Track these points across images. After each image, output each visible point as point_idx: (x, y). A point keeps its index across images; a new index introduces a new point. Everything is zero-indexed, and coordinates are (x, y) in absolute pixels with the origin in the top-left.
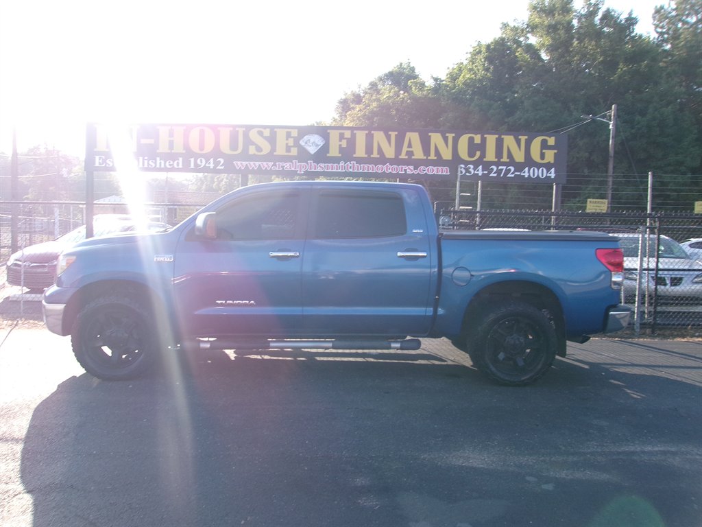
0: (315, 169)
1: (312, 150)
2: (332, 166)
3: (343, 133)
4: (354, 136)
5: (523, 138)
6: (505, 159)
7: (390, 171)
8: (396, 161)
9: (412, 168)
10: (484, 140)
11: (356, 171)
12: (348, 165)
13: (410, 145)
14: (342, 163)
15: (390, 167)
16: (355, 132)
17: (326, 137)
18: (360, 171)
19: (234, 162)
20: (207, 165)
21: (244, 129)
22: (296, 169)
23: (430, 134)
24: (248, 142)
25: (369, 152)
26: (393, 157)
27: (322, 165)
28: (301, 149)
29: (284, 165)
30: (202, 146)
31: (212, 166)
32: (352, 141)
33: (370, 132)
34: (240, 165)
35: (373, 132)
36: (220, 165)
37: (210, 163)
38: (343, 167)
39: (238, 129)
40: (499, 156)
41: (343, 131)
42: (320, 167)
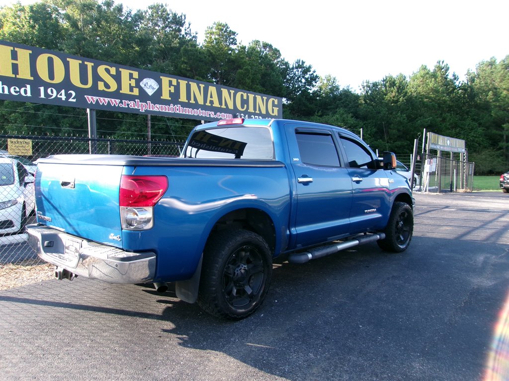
0: (153, 109)
1: (150, 92)
2: (165, 107)
3: (171, 81)
4: (178, 83)
5: (265, 98)
6: (257, 112)
7: (202, 114)
8: (204, 107)
9: (213, 113)
10: (248, 97)
11: (181, 113)
12: (175, 108)
13: (211, 97)
14: (172, 106)
15: (201, 111)
16: (179, 81)
17: (160, 82)
18: (184, 113)
19: (85, 96)
20: (59, 96)
21: (93, 64)
22: (138, 107)
23: (222, 89)
24: (97, 78)
25: (188, 97)
26: (203, 104)
27: (158, 106)
28: (142, 91)
29: (129, 103)
30: (51, 76)
31: (64, 98)
32: (177, 88)
33: (188, 82)
34: (91, 99)
35: (190, 83)
36: (72, 97)
37: (61, 95)
38: (173, 109)
39: (86, 63)
40: (255, 109)
41: (171, 79)
42: (157, 107)
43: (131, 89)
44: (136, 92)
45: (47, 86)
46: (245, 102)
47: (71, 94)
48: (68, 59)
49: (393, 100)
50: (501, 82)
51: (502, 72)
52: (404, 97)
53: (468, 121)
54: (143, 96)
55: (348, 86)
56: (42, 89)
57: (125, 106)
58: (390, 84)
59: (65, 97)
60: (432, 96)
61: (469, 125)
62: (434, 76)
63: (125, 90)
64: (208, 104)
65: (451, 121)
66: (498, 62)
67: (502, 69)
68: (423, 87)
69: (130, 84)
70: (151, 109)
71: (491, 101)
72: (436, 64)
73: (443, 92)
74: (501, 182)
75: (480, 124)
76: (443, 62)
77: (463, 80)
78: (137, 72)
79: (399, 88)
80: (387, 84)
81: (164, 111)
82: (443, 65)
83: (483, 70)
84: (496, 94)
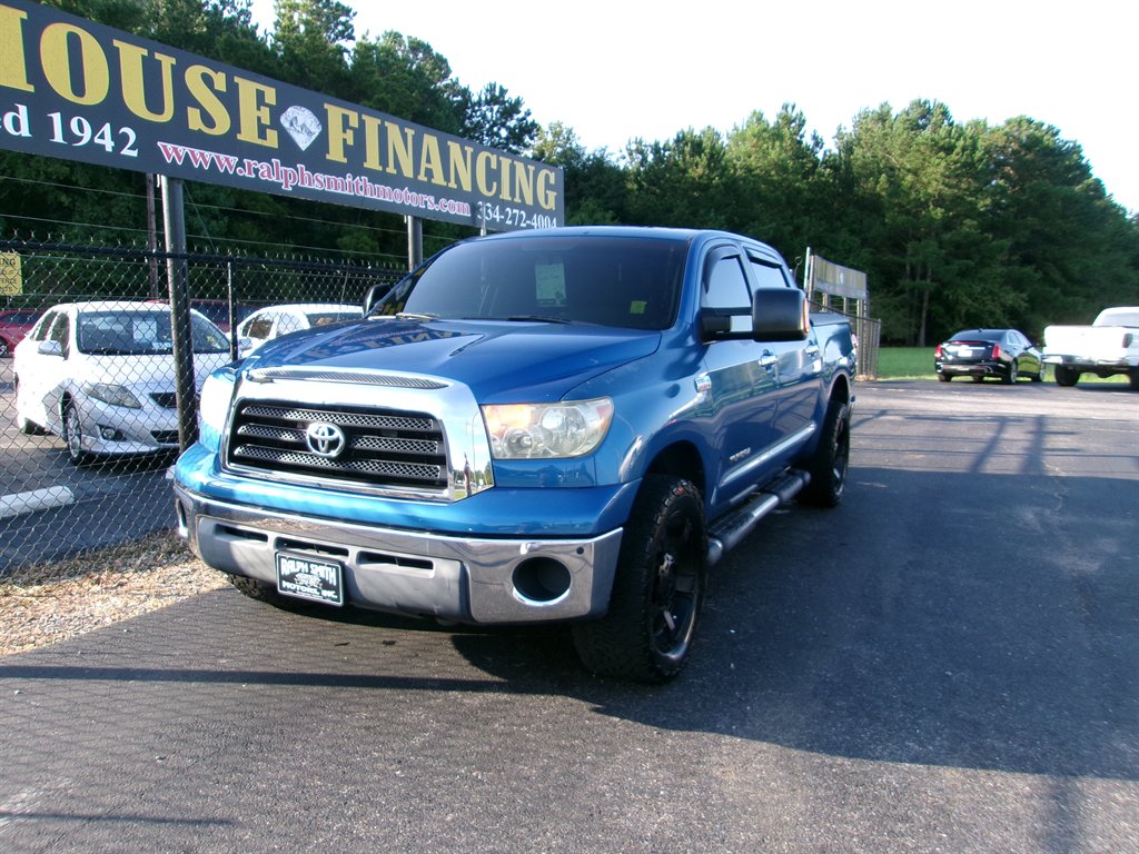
0: (310, 184)
1: (303, 142)
2: (336, 182)
3: (348, 117)
4: (362, 123)
5: (531, 170)
6: (518, 199)
7: (410, 202)
8: (415, 186)
9: (432, 199)
10: (499, 163)
11: (368, 196)
12: (357, 183)
13: (428, 161)
14: (349, 177)
15: (409, 194)
16: (364, 117)
17: (323, 118)
18: (375, 197)
19: (159, 144)
20: (97, 140)
21: (173, 61)
22: (278, 178)
23: (449, 143)
24: (184, 98)
25: (384, 161)
26: (412, 176)
27: (320, 176)
28: (284, 137)
29: (259, 166)
30: (78, 86)
31: (109, 145)
32: (360, 133)
33: (383, 123)
34: (172, 152)
35: (387, 124)
36: (128, 146)
37: (102, 137)
38: (352, 187)
39: (158, 56)
40: (512, 194)
41: (347, 112)
42: (318, 180)
43: (262, 134)
44: (272, 140)
45: (69, 110)
46: (493, 176)
47: (126, 137)
48: (116, 43)
49: (699, 184)
50: (902, 155)
51: (905, 136)
52: (721, 176)
53: (844, 235)
54: (288, 152)
55: (604, 150)
56: (57, 117)
57: (250, 173)
58: (693, 148)
59: (113, 144)
60: (776, 178)
61: (844, 242)
62: (777, 135)
63: (248, 134)
64: (422, 177)
65: (811, 234)
66: (894, 114)
67: (905, 129)
68: (758, 160)
69: (259, 119)
70: (306, 186)
71: (884, 193)
72: (779, 110)
73: (795, 172)
74: (938, 360)
75: (865, 242)
76: (793, 107)
77: (831, 146)
78: (274, 90)
79: (712, 156)
80: (687, 149)
81: (332, 190)
82: (794, 115)
83: (868, 130)
84: (894, 183)
